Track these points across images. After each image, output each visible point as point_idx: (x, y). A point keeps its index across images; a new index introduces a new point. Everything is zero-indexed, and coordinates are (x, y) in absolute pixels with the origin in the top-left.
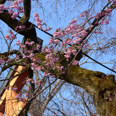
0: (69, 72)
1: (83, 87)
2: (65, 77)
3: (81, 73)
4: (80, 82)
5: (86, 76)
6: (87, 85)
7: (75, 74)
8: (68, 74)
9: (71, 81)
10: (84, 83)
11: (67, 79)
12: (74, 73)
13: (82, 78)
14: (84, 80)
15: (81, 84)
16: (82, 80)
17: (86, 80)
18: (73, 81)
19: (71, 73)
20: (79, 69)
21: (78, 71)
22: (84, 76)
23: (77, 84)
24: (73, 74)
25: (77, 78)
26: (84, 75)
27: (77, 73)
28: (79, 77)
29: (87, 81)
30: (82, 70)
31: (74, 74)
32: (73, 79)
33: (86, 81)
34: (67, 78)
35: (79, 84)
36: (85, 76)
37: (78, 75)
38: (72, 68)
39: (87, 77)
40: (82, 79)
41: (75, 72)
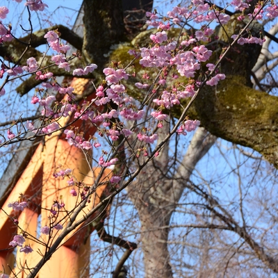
0: (218, 104)
1: (262, 151)
2: (208, 120)
3: (256, 107)
4: (254, 138)
5: (270, 118)
6: (273, 146)
7: (237, 110)
8: (216, 110)
9: (225, 134)
10: (264, 141)
11: (212, 125)
12: (235, 108)
13: (258, 123)
14: (265, 130)
15: (256, 143)
16: (259, 130)
17: (269, 130)
18: (232, 134)
19: (225, 106)
20: (249, 95)
21: (247, 102)
22: (264, 117)
23: (244, 142)
24: (231, 110)
25: (242, 123)
26: (263, 114)
27: (243, 108)
28: (248, 119)
29: (274, 133)
30: (260, 98)
31: (233, 111)
32: (230, 125)
33: (269, 134)
34: (214, 123)
35: (249, 142)
36: (266, 118)
37: (247, 113)
38: (227, 92)
39: (273, 122)
40: (259, 128)
41: (238, 106)
